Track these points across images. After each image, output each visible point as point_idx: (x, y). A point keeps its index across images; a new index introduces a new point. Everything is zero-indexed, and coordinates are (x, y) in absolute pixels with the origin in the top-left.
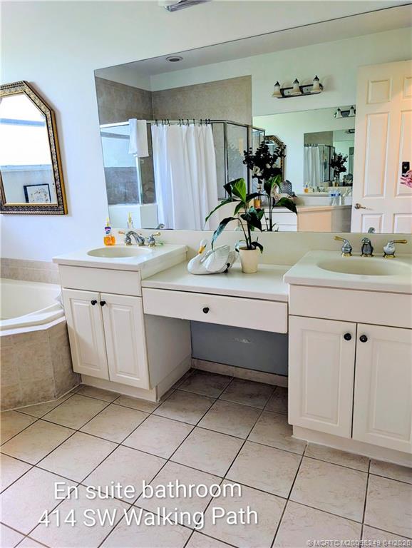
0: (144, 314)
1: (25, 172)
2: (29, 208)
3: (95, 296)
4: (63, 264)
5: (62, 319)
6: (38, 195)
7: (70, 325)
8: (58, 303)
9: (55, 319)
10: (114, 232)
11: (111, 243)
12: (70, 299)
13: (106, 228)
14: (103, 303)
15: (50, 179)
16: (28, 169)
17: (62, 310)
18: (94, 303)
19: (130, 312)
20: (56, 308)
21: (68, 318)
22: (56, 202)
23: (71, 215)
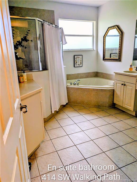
0: (136, 89)
1: (111, 50)
2: (110, 59)
3: (123, 83)
4: (117, 74)
5: (114, 88)
6: (114, 56)
7: (115, 90)
8: (113, 84)
9: (112, 88)
10: (133, 67)
11: (131, 70)
12: (116, 83)
13: (131, 65)
14: (125, 85)
15: (118, 52)
16: (112, 49)
17: (114, 86)
18: (122, 84)
19: (132, 88)
20: (112, 85)
21: (115, 88)
22: (118, 58)
23: (121, 62)
